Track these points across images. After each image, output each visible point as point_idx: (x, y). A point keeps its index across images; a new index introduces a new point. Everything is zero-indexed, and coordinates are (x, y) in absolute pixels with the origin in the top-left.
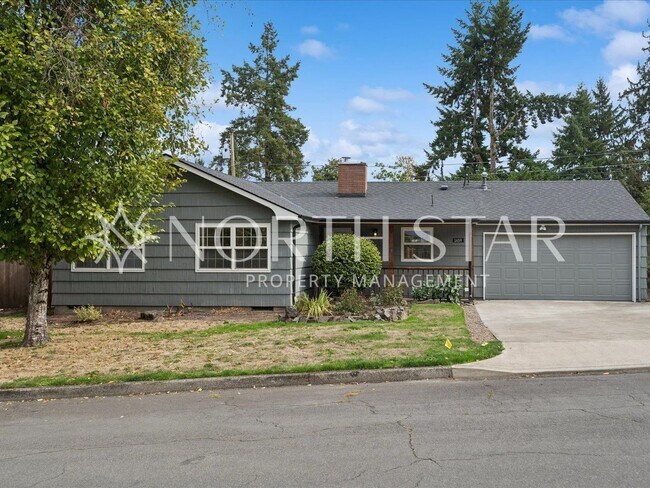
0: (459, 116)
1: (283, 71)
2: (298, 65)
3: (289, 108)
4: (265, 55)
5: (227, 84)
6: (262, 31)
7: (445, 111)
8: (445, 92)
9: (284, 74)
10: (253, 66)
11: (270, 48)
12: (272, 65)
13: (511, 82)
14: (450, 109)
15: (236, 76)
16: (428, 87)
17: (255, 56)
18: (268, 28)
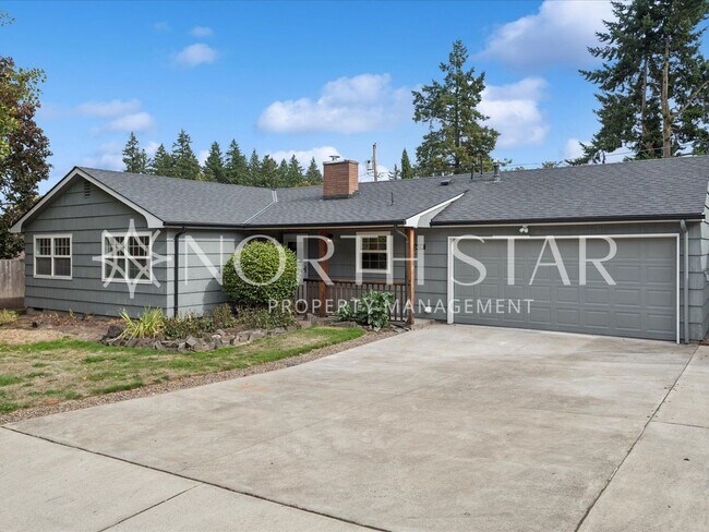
0: (625, 102)
1: (470, 83)
2: (483, 75)
3: (483, 118)
4: (455, 72)
5: (418, 103)
6: (451, 50)
7: (606, 97)
8: (606, 75)
9: (471, 87)
10: (442, 83)
11: (459, 64)
12: (459, 80)
13: (694, 50)
14: (612, 94)
15: (426, 95)
16: (585, 73)
17: (446, 73)
18: (457, 46)
